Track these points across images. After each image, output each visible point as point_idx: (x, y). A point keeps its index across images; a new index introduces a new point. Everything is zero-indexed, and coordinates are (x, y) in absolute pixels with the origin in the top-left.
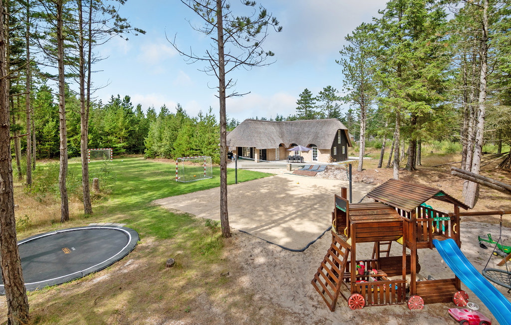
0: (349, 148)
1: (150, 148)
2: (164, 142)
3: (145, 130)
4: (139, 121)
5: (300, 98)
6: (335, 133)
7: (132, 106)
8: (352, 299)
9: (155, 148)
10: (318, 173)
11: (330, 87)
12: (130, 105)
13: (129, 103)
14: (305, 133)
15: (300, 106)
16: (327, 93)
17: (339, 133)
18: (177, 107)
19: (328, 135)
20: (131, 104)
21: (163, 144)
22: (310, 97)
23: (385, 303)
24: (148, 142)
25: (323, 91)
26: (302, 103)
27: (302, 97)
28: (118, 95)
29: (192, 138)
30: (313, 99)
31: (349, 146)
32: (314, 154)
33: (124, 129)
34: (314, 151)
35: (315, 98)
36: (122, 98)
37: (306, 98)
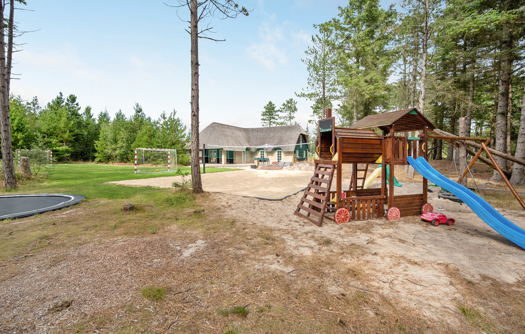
0: (308, 153)
1: (102, 151)
2: (120, 144)
3: (96, 136)
4: (88, 124)
5: (264, 110)
6: (297, 137)
7: (79, 107)
8: (339, 213)
9: (109, 151)
10: (284, 167)
11: (292, 100)
12: (76, 106)
13: (75, 103)
14: (270, 138)
15: (265, 117)
16: (289, 105)
17: (301, 138)
18: (135, 107)
19: (291, 139)
20: (77, 104)
21: (118, 146)
22: (273, 109)
23: (366, 219)
24: (99, 146)
25: (286, 103)
26: (266, 115)
27: (266, 109)
28: (61, 93)
29: (153, 139)
30: (277, 111)
31: (309, 152)
32: (278, 157)
33: (68, 131)
34: (278, 154)
35: (279, 110)
36: (65, 97)
37: (270, 110)
